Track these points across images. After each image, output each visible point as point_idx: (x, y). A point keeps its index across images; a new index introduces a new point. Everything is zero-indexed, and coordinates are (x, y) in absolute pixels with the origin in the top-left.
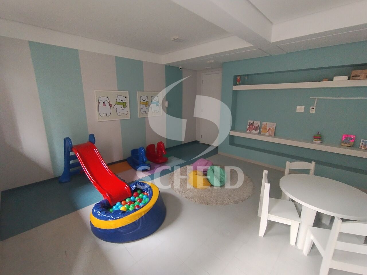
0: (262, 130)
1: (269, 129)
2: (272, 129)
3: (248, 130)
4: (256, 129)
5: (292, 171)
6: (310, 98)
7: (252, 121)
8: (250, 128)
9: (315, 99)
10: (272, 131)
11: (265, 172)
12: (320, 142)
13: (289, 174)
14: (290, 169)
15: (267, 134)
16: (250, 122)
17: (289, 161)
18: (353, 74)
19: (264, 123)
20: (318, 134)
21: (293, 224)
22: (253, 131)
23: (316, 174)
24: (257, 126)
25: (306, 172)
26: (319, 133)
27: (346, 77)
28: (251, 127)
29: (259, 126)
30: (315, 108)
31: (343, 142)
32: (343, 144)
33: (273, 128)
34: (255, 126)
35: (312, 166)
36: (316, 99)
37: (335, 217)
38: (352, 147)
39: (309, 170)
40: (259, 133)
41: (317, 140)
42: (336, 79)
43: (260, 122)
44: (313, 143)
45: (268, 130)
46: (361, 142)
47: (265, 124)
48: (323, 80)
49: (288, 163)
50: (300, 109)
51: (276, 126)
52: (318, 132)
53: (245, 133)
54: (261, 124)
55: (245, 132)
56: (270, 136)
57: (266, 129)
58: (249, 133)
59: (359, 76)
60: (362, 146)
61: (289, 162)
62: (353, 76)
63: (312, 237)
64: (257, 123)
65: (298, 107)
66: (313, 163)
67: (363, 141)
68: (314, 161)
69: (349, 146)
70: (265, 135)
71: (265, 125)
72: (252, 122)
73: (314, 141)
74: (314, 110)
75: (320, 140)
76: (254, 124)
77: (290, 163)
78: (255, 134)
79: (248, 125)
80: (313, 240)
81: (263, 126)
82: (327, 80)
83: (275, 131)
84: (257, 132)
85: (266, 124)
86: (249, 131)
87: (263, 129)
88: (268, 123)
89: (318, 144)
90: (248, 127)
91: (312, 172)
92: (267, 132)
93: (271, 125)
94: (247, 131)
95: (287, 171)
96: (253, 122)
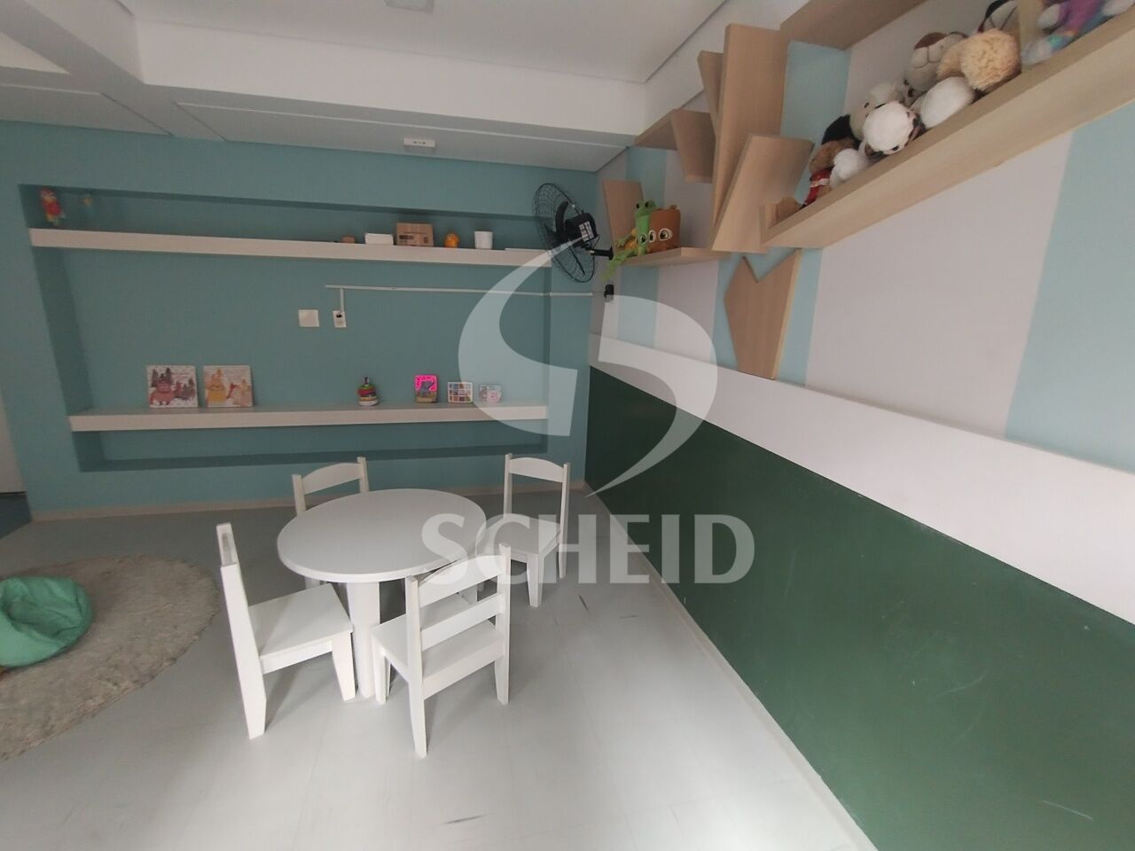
0: (207, 392)
1: (233, 386)
2: (241, 386)
3: (155, 401)
4: (183, 393)
5: (313, 500)
6: (327, 286)
7: (160, 367)
8: (163, 393)
9: (339, 289)
10: (243, 393)
11: (224, 530)
12: (373, 402)
13: (308, 507)
14: (306, 496)
15: (229, 403)
16: (155, 373)
17: (299, 474)
18: (400, 233)
19: (211, 370)
20: (366, 383)
21: (335, 644)
22: (176, 403)
23: (374, 486)
24: (185, 382)
25: (351, 488)
26: (368, 381)
27: (389, 238)
28: (163, 387)
29: (195, 382)
30: (343, 314)
31: (418, 394)
32: (420, 399)
33: (244, 381)
34: (178, 384)
35: (358, 470)
36: (342, 291)
37: (404, 579)
38: (438, 401)
39: (357, 482)
40: (200, 404)
41: (367, 398)
42: (371, 238)
43: (193, 367)
44: (360, 407)
45: (231, 391)
46: (449, 389)
47: (215, 372)
48: (345, 239)
49: (296, 478)
50: (308, 318)
51: (252, 374)
52: (366, 379)
53: (146, 413)
54: (199, 374)
55: (145, 409)
56: (241, 408)
57: (221, 387)
58: (162, 412)
59: (412, 238)
60: (451, 398)
61: (300, 476)
62: (402, 237)
63: (383, 652)
64: (184, 374)
65: (303, 314)
66: (361, 460)
67: (451, 386)
68: (362, 454)
69: (430, 400)
70: (222, 410)
71: (214, 375)
72: (161, 370)
73: (362, 403)
74: (343, 318)
75: (375, 397)
76: (173, 376)
77: (302, 477)
78: (187, 411)
79: (150, 383)
80: (387, 657)
81: (208, 380)
82: (353, 239)
83: (253, 389)
84: (193, 402)
85: (219, 371)
86: (161, 404)
87: (210, 388)
88: (223, 368)
89: (371, 409)
90: (152, 390)
91: (364, 485)
92: (228, 397)
93: (235, 374)
94: (152, 406)
95: (300, 502)
96: (168, 370)
